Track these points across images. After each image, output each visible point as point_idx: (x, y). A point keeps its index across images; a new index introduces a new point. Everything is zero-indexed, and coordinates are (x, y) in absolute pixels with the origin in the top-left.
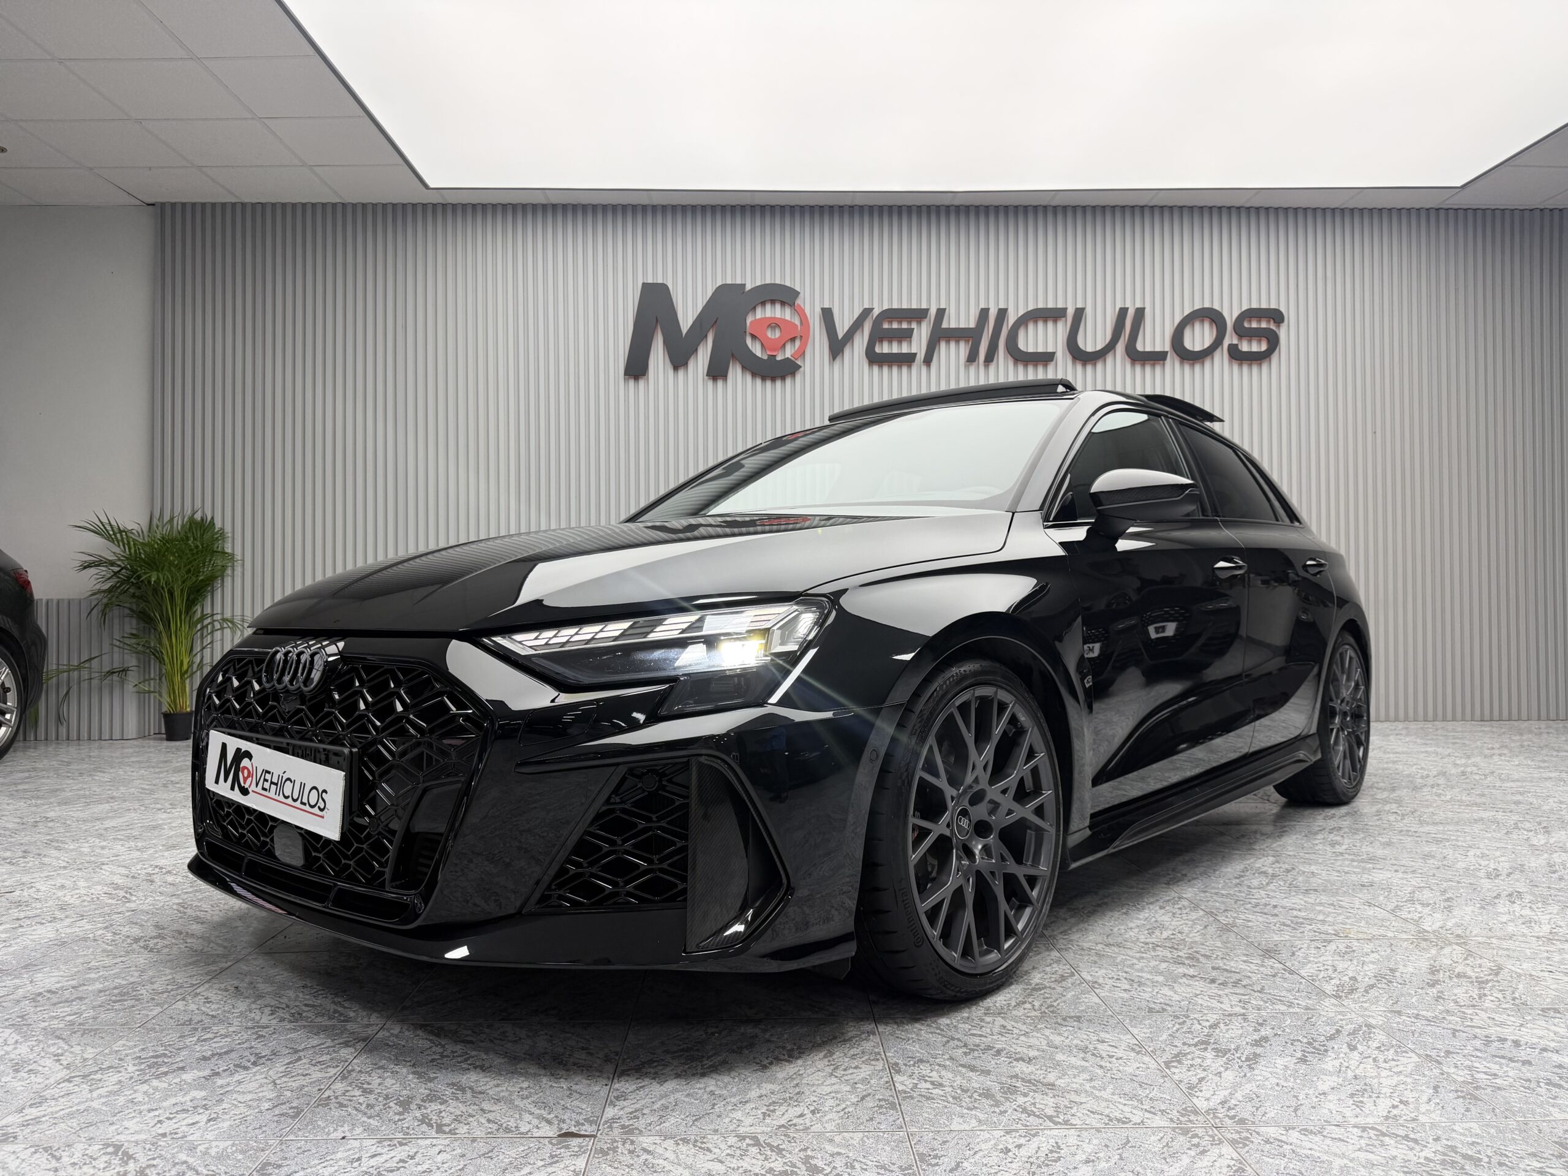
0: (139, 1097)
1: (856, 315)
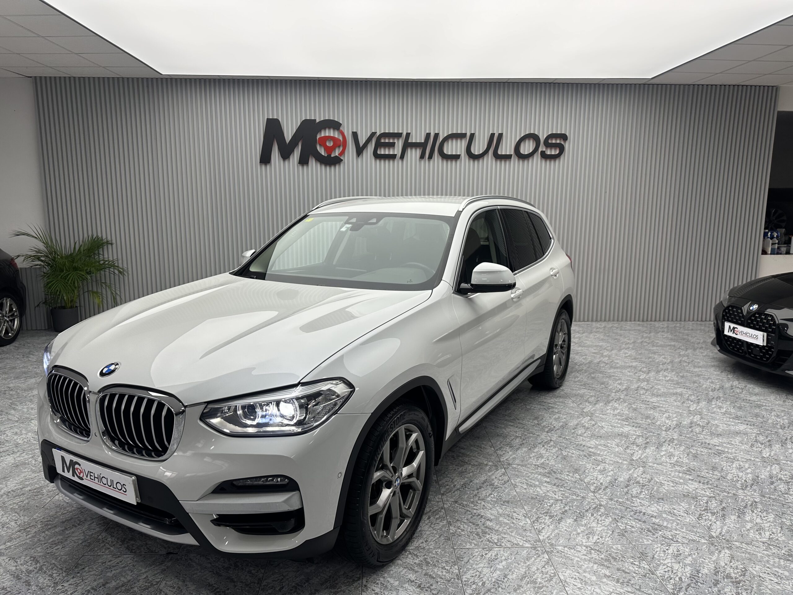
0: (42, 539)
1: (369, 135)
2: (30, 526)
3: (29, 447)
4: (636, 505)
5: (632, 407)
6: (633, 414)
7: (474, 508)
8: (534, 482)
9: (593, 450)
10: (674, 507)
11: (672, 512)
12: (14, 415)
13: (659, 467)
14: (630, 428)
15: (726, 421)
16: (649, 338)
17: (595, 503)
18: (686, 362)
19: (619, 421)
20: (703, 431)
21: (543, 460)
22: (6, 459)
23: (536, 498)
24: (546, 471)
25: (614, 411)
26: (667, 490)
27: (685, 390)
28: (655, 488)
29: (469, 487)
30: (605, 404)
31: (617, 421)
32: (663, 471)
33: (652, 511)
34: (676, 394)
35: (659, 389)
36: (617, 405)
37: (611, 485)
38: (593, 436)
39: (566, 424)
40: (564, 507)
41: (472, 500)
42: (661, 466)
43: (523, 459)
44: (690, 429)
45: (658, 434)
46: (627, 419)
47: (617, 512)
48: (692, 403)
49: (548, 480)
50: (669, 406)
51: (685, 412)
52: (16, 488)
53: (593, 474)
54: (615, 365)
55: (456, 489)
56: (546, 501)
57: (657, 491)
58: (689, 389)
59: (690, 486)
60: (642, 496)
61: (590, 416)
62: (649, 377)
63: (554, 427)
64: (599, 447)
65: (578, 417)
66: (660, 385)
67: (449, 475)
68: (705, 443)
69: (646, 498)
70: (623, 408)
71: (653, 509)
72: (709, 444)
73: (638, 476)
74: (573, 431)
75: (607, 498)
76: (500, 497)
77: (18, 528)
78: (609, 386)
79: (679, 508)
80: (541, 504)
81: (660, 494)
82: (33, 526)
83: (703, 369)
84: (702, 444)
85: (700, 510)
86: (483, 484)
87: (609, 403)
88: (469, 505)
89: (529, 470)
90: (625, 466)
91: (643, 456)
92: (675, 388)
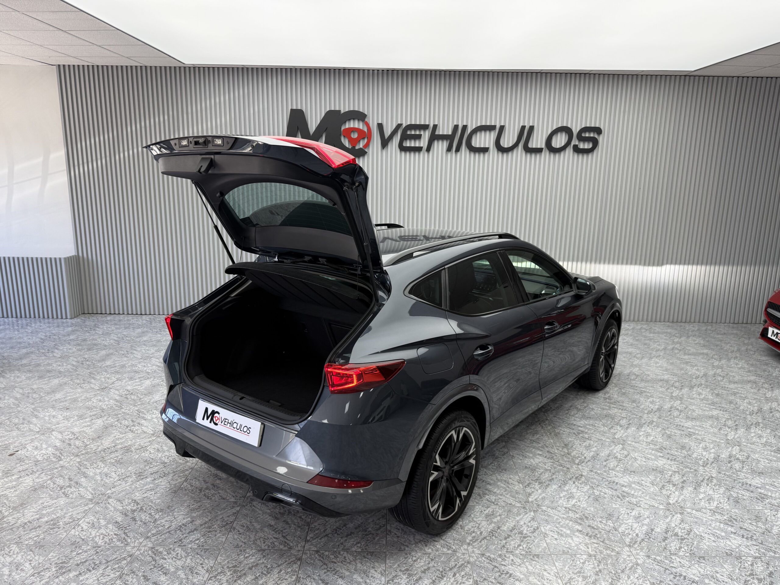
1: (394, 127)
2: (44, 569)
3: (48, 465)
4: (675, 565)
5: (666, 433)
6: (668, 443)
7: (502, 563)
8: (564, 530)
9: (626, 489)
10: (717, 569)
11: (715, 577)
12: (36, 425)
13: (698, 514)
14: (665, 461)
15: (767, 455)
16: (680, 343)
17: (631, 561)
18: (720, 375)
19: (653, 452)
20: (743, 467)
21: (574, 501)
22: (25, 480)
23: (568, 551)
24: (578, 516)
25: (647, 438)
26: (708, 546)
27: (722, 412)
28: (695, 543)
29: (497, 535)
30: (638, 428)
31: (650, 451)
32: (702, 520)
33: (694, 575)
34: (711, 417)
35: (694, 411)
36: (650, 431)
37: (648, 537)
38: (626, 471)
39: (598, 455)
40: (598, 566)
41: (500, 552)
42: (700, 513)
43: (553, 500)
44: (729, 465)
45: (695, 470)
46: (661, 449)
47: (656, 574)
48: (729, 430)
49: (580, 528)
50: (705, 433)
51: (722, 441)
52: (32, 518)
53: (628, 522)
54: (646, 378)
55: (482, 537)
56: (579, 556)
57: (698, 547)
58: (726, 411)
59: (733, 541)
60: (681, 554)
61: (622, 444)
62: (682, 395)
63: (585, 458)
64: (633, 485)
65: (610, 446)
66: (695, 405)
67: (475, 519)
68: (747, 484)
69: (686, 557)
70: (655, 434)
71: (695, 571)
72: (750, 485)
73: (676, 526)
74: (604, 463)
75: (644, 554)
76: (530, 550)
77: (33, 570)
78: (641, 405)
79: (723, 572)
80: (573, 561)
81: (701, 551)
82: (47, 568)
83: (739, 386)
84: (743, 485)
85: (746, 575)
86: (511, 531)
87: (642, 427)
88: (496, 560)
89: (560, 514)
90: (661, 512)
91: (680, 499)
92: (711, 410)
